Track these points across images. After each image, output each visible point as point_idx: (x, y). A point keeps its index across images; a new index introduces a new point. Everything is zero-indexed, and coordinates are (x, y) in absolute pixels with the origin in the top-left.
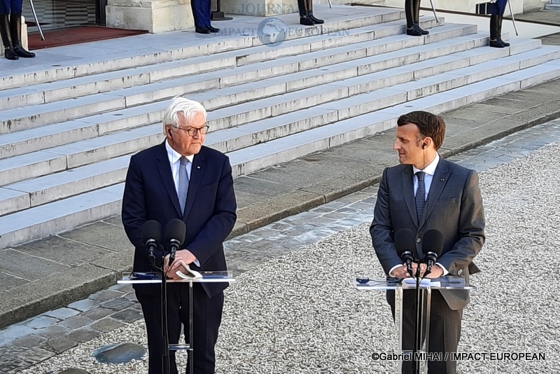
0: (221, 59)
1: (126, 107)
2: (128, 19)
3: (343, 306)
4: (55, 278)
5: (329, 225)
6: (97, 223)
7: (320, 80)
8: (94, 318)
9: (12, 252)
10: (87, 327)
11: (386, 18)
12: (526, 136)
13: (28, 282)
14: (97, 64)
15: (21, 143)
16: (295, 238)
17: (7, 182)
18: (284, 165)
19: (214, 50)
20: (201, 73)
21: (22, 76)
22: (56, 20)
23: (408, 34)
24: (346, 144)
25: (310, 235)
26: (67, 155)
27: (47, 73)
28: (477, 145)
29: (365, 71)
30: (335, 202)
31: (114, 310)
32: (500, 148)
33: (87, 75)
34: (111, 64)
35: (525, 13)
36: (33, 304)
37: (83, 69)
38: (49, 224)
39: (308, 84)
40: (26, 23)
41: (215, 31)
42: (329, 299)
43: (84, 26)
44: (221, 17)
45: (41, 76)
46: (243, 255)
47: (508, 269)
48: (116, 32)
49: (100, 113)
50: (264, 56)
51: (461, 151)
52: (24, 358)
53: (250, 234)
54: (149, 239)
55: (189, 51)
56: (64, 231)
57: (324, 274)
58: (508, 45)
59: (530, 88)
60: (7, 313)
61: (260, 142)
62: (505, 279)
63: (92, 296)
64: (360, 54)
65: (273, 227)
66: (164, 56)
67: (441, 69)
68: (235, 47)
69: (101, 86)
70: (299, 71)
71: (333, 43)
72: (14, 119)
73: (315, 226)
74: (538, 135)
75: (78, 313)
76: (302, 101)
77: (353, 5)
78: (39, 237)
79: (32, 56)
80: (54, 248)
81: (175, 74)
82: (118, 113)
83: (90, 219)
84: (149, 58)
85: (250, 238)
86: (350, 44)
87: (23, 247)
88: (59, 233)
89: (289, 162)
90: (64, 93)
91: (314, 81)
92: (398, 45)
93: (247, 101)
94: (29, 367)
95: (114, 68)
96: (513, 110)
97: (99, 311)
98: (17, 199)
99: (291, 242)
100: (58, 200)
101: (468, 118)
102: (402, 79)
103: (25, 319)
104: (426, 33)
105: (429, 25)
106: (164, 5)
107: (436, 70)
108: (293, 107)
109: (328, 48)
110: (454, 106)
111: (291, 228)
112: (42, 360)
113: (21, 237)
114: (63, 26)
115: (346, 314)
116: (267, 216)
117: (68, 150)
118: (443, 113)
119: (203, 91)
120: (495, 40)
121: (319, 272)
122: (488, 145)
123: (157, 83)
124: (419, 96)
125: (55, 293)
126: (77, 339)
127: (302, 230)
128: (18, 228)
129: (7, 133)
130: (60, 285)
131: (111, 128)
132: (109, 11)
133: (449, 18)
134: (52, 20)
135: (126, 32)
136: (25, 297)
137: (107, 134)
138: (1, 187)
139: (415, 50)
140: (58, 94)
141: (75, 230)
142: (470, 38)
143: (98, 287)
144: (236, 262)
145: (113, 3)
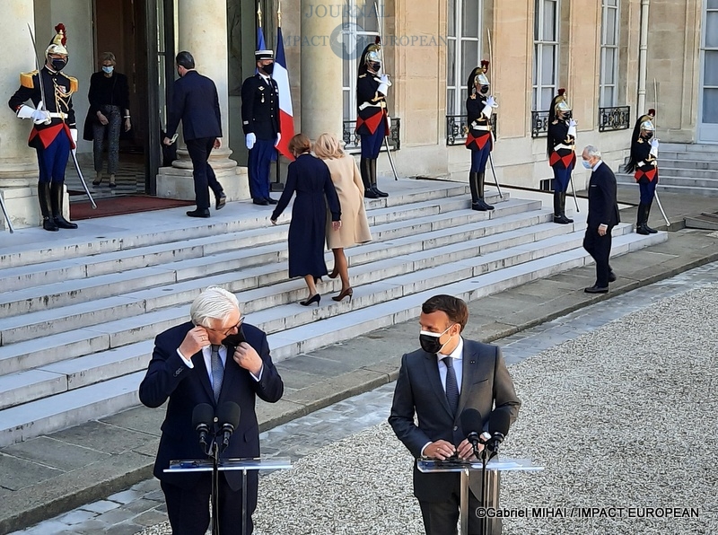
0: (280, 231)
1: (177, 282)
2: (179, 189)
4: (93, 468)
7: (384, 254)
8: (136, 511)
9: (45, 440)
10: (129, 521)
11: (452, 193)
12: (590, 312)
13: (62, 473)
14: (145, 237)
15: (57, 321)
16: (357, 419)
17: (41, 363)
18: (346, 343)
20: (258, 246)
21: (63, 246)
23: (473, 209)
24: (411, 320)
25: (373, 416)
26: (110, 332)
27: (90, 245)
28: (543, 321)
29: (431, 246)
31: (159, 502)
32: (566, 325)
33: (134, 247)
34: (160, 237)
36: (67, 497)
37: (130, 241)
38: (88, 409)
39: (372, 258)
40: (68, 191)
41: (274, 202)
43: (132, 196)
45: (83, 248)
46: (301, 438)
47: (575, 448)
48: (170, 203)
49: (148, 288)
51: (527, 327)
53: (310, 416)
54: (200, 423)
55: (246, 223)
56: (105, 416)
57: (387, 457)
58: (572, 221)
61: (321, 319)
62: (571, 459)
63: (134, 487)
64: (425, 228)
65: (335, 409)
66: (219, 228)
67: (506, 244)
69: (149, 260)
71: (397, 217)
72: (51, 294)
73: (378, 406)
74: (602, 312)
75: (118, 505)
76: (365, 276)
77: (417, 178)
78: (76, 422)
80: (93, 436)
81: (230, 247)
82: (167, 288)
83: (135, 403)
84: (204, 230)
85: (309, 421)
86: (415, 218)
87: (59, 434)
88: (99, 418)
89: (351, 340)
90: (109, 267)
91: (378, 255)
92: (463, 220)
95: (164, 240)
96: (578, 287)
97: (143, 503)
98: (52, 382)
99: (353, 424)
100: (98, 382)
101: (535, 293)
102: (468, 254)
103: (58, 514)
104: (492, 208)
105: (494, 200)
107: (501, 245)
109: (392, 222)
110: (519, 282)
111: (353, 409)
113: (55, 424)
116: (328, 397)
117: (111, 328)
118: (508, 289)
119: (260, 265)
120: (559, 217)
121: (382, 455)
122: (553, 322)
123: (211, 257)
124: (485, 272)
125: (93, 485)
126: (117, 534)
127: (364, 412)
128: (51, 414)
129: (43, 310)
130: (99, 475)
131: (160, 304)
132: (160, 180)
133: (514, 194)
135: (178, 203)
136: (59, 490)
137: (154, 310)
138: (35, 368)
139: (481, 225)
140: (101, 268)
141: (117, 415)
142: (535, 214)
143: (142, 476)
144: (295, 447)
145: (164, 171)
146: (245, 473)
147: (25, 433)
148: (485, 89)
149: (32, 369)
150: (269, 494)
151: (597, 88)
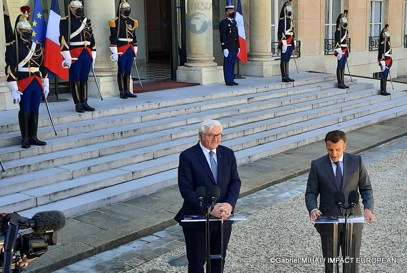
0: (239, 99)
1: (187, 125)
2: (188, 77)
3: (305, 232)
4: (146, 219)
5: (297, 188)
6: (170, 188)
7: (292, 111)
8: (167, 241)
9: (122, 204)
10: (164, 246)
11: (327, 79)
12: (399, 141)
13: (130, 221)
14: (171, 102)
15: (128, 144)
16: (279, 196)
17: (120, 166)
18: (273, 156)
19: (236, 95)
20: (228, 106)
21: (129, 107)
22: (149, 77)
23: (339, 88)
24: (306, 145)
25: (287, 194)
26: (154, 150)
27: (143, 106)
28: (375, 146)
29: (316, 107)
30: (300, 176)
31: (179, 236)
32: (386, 148)
33: (166, 107)
34: (179, 102)
35: (398, 78)
36: (133, 233)
37: (163, 104)
38: (143, 189)
39: (286, 113)
40: (132, 78)
41: (236, 84)
42: (297, 229)
43: (164, 81)
44: (240, 77)
45: (140, 107)
46: (250, 205)
47: (392, 211)
48: (182, 84)
49: (173, 128)
50: (263, 98)
51: (366, 149)
52: (128, 264)
53: (255, 194)
54: (200, 197)
55: (222, 95)
56: (152, 193)
57: (295, 215)
58: (390, 94)
59: (401, 116)
60: (119, 239)
61: (260, 144)
62: (390, 217)
63: (167, 229)
64: (314, 98)
65: (268, 190)
66: (208, 97)
67: (356, 106)
68: (247, 93)
69: (173, 113)
70: (282, 106)
71: (299, 92)
72: (124, 131)
73: (290, 189)
74: (405, 141)
75: (159, 238)
76: (283, 122)
77: (309, 72)
78: (137, 196)
79: (135, 96)
80: (145, 203)
81: (214, 107)
82: (182, 128)
83: (166, 186)
84: (201, 99)
85: (255, 196)
86: (308, 92)
87: (128, 201)
88: (149, 194)
89: (276, 155)
90: (153, 117)
91: (290, 112)
92: (333, 94)
93: (253, 122)
94: (130, 269)
95: (180, 103)
96: (392, 128)
97: (170, 237)
98: (125, 175)
99: (277, 198)
100: (148, 175)
101: (370, 132)
102: (335, 111)
103: (129, 242)
104: (348, 87)
105: (349, 83)
106: (209, 70)
107: (353, 107)
108: (279, 125)
109: (297, 94)
110: (362, 125)
111: (277, 190)
112: (138, 265)
113: (127, 196)
114: (153, 81)
115: (307, 237)
116: (264, 184)
117: (154, 148)
118: (357, 129)
119: (229, 116)
120: (383, 92)
121: (292, 214)
122: (380, 146)
123: (204, 112)
124: (345, 120)
125: (146, 228)
126: (158, 253)
127: (283, 191)
128: (125, 191)
129: (120, 139)
130: (149, 223)
131: (179, 136)
132: (178, 73)
133: (359, 80)
134: (147, 78)
135: (187, 84)
136: (129, 230)
137: (176, 139)
138: (116, 168)
139: (343, 96)
140: (149, 117)
141: (158, 192)
142: (370, 90)
143: (170, 223)
144: (247, 209)
145: (181, 68)
146: (222, 222)
147: (112, 201)
148: (346, 25)
149: (115, 169)
150: (235, 233)
151: (403, 25)
